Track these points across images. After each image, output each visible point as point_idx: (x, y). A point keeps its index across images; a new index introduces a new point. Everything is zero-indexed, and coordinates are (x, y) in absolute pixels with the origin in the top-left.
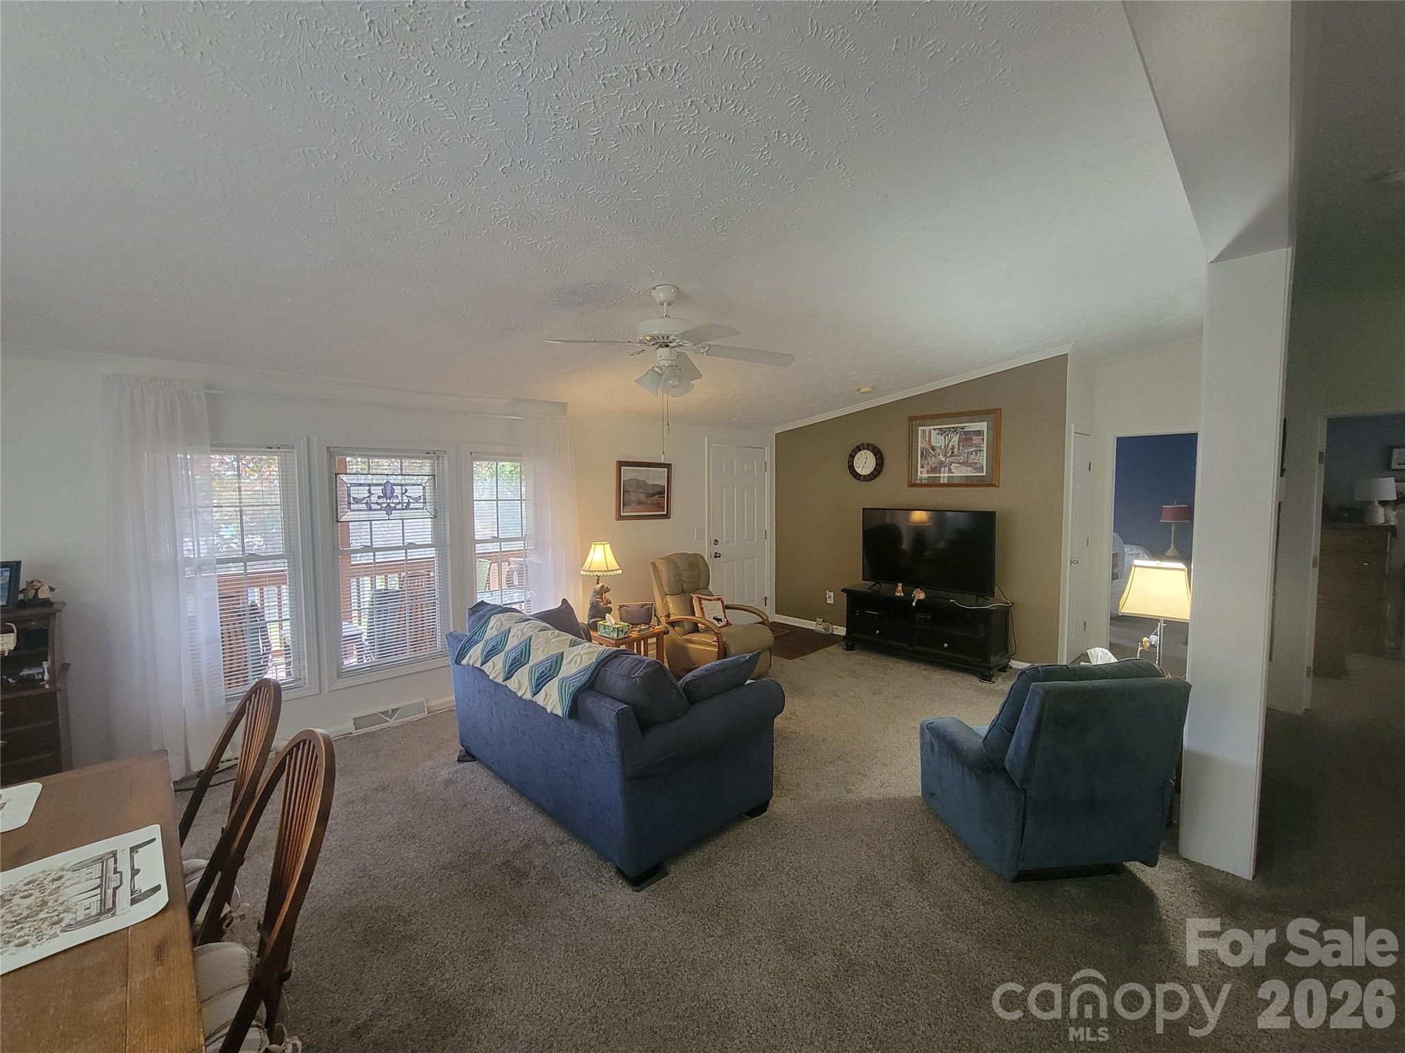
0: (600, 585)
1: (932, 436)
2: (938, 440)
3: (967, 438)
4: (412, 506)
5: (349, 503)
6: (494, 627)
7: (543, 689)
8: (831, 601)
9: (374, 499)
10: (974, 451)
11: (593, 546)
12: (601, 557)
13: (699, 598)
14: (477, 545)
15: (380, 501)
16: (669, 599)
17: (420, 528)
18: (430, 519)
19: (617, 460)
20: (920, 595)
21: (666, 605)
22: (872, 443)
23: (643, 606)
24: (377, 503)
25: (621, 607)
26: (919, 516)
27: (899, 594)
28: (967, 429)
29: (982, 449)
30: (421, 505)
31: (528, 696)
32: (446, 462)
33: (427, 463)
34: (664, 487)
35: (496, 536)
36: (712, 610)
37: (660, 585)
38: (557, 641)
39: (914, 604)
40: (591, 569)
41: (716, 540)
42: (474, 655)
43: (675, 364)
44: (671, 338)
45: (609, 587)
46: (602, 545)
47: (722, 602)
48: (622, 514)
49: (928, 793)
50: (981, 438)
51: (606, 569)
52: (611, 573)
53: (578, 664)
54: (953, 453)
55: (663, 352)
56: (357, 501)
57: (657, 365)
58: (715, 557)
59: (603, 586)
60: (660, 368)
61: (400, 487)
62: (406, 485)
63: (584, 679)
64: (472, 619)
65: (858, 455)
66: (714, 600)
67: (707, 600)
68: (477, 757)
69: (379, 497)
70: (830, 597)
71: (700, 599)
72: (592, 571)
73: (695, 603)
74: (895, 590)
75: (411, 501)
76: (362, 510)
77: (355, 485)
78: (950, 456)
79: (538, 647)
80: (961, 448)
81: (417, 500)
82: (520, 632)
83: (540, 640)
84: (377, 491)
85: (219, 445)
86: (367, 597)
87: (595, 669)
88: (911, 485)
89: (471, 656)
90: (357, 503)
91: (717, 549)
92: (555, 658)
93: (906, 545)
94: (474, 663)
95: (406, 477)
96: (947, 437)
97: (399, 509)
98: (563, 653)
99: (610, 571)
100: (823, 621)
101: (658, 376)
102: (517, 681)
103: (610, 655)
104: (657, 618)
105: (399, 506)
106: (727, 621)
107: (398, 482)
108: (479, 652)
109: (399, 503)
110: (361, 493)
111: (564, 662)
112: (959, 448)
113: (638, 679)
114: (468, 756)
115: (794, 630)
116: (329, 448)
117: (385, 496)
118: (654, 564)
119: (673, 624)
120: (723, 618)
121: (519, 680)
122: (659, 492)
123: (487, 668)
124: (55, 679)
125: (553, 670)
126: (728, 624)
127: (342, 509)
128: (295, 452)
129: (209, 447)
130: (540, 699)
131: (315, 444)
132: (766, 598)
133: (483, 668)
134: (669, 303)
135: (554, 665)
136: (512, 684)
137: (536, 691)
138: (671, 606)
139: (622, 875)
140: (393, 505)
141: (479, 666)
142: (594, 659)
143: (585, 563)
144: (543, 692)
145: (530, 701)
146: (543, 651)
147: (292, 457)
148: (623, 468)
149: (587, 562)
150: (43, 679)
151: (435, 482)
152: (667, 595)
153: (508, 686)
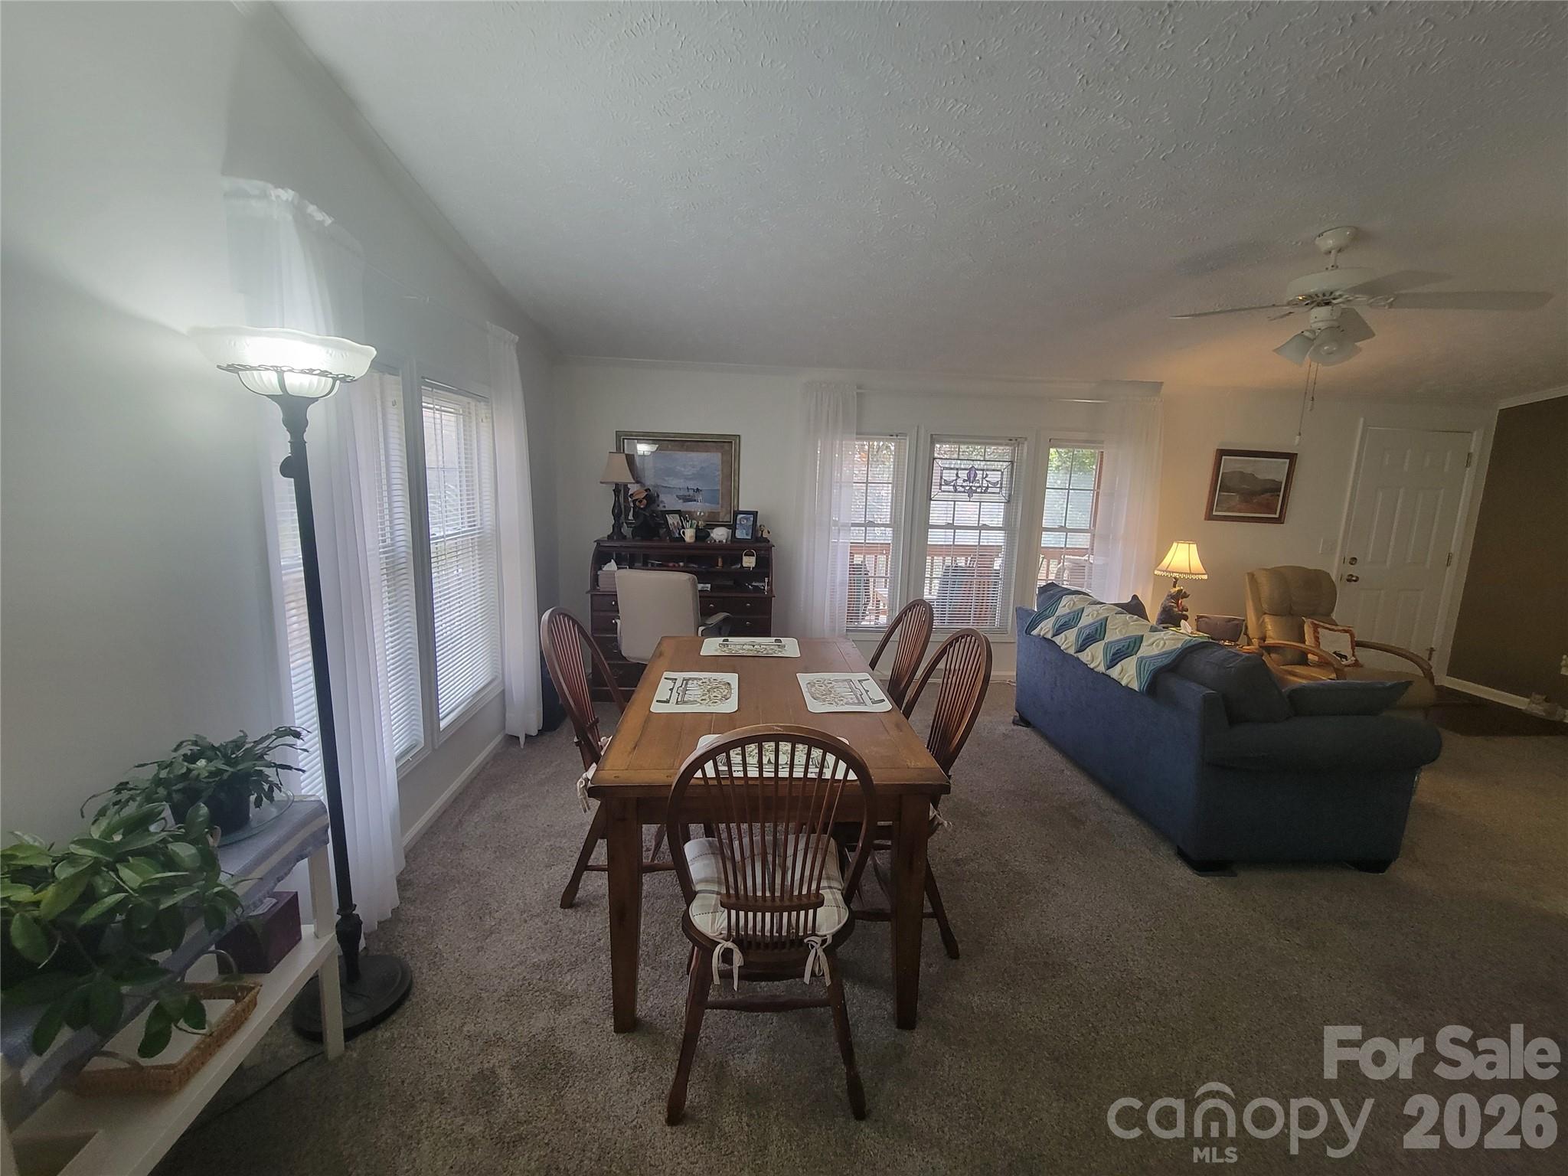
0: (1177, 589)
4: (990, 490)
5: (941, 485)
6: (1065, 606)
7: (1119, 665)
9: (960, 482)
11: (1175, 545)
12: (1183, 557)
13: (1315, 624)
14: (1043, 533)
15: (965, 484)
16: (1267, 619)
17: (994, 513)
18: (1003, 504)
19: (1217, 448)
21: (1261, 626)
23: (1230, 620)
24: (962, 486)
25: (1199, 617)
30: (998, 490)
31: (1102, 669)
32: (1025, 450)
33: (1008, 449)
34: (1281, 483)
35: (1063, 525)
36: (1334, 642)
37: (1257, 600)
38: (1136, 625)
40: (1169, 569)
41: (1354, 560)
42: (1045, 628)
43: (1336, 324)
44: (1337, 294)
45: (1188, 593)
46: (1187, 545)
47: (1352, 636)
48: (1215, 513)
51: (1189, 572)
52: (1194, 577)
53: (1160, 647)
55: (1321, 313)
56: (947, 483)
57: (1309, 328)
58: (1348, 580)
60: (1313, 332)
61: (981, 472)
62: (988, 470)
63: (1166, 662)
64: (1043, 596)
66: (1339, 631)
67: (1327, 628)
68: (1032, 723)
69: (964, 481)
71: (1316, 627)
72: (1170, 572)
73: (1308, 630)
75: (990, 485)
76: (949, 492)
77: (947, 469)
79: (1115, 627)
81: (995, 484)
82: (1096, 613)
83: (1117, 621)
84: (963, 475)
85: (861, 434)
86: (938, 572)
87: (1181, 654)
89: (1042, 628)
90: (947, 485)
91: (1353, 570)
92: (1133, 639)
94: (1045, 634)
95: (988, 463)
97: (978, 493)
98: (1143, 636)
99: (1193, 574)
100: (1546, 700)
101: (1307, 341)
102: (1090, 654)
104: (1248, 636)
105: (979, 490)
106: (1356, 660)
107: (981, 467)
108: (1050, 625)
109: (980, 487)
110: (950, 476)
111: (1144, 644)
113: (1233, 669)
114: (1023, 720)
116: (932, 435)
117: (969, 480)
118: (1252, 576)
119: (1270, 649)
120: (1349, 655)
121: (1092, 654)
122: (1273, 488)
123: (1058, 640)
124: (771, 590)
125: (1130, 649)
126: (1356, 664)
127: (935, 489)
128: (908, 438)
129: (855, 436)
130: (1114, 673)
131: (922, 431)
132: (1432, 650)
133: (1053, 639)
134: (1340, 251)
135: (1132, 645)
136: (1085, 656)
137: (1112, 665)
138: (1270, 627)
139: (1182, 855)
140: (974, 488)
141: (1050, 638)
142: (1180, 646)
143: (1162, 561)
144: (1118, 667)
145: (1103, 673)
146: (1120, 631)
147: (906, 443)
148: (1224, 457)
149: (1165, 560)
150: (764, 589)
151: (1012, 467)
152: (1265, 614)
153: (1079, 657)
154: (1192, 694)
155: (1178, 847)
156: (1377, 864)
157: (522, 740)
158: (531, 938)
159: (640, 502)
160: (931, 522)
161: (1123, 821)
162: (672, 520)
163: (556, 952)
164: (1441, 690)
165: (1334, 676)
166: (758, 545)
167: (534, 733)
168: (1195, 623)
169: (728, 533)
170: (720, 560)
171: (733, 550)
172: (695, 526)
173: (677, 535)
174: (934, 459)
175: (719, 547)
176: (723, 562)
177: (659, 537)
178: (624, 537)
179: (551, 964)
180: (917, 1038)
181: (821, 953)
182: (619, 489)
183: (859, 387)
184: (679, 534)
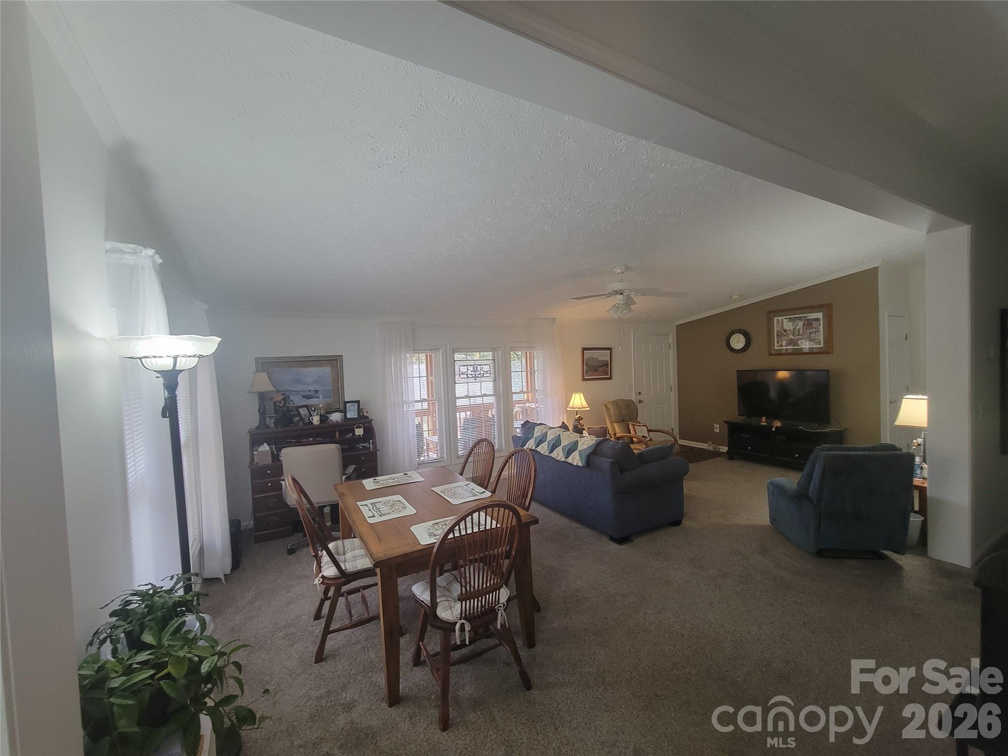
0: (578, 416)
1: (782, 323)
2: (788, 326)
3: (809, 324)
4: (485, 375)
5: (460, 375)
6: (538, 432)
7: (571, 456)
8: (717, 430)
9: (469, 372)
10: (814, 331)
11: (574, 395)
12: (578, 401)
14: (514, 395)
15: (472, 373)
16: (615, 425)
17: (488, 387)
18: (492, 382)
19: (582, 347)
20: (778, 424)
21: (613, 428)
22: (742, 328)
23: (602, 428)
24: (471, 374)
25: (589, 428)
26: (782, 375)
27: (763, 424)
28: (808, 318)
29: (820, 330)
30: (489, 375)
31: (563, 459)
32: (499, 353)
33: (491, 354)
34: (608, 361)
35: (522, 390)
36: (642, 431)
37: (610, 417)
38: (572, 436)
39: (773, 429)
41: (640, 392)
42: (531, 444)
43: (626, 302)
44: (624, 289)
45: (583, 417)
46: (578, 394)
47: (647, 427)
48: (585, 378)
49: (773, 520)
50: (819, 323)
51: (582, 407)
52: (585, 409)
53: (586, 445)
54: (799, 333)
55: (620, 297)
56: (463, 374)
57: (617, 303)
58: (640, 402)
59: (580, 417)
60: (619, 305)
61: (480, 366)
62: (483, 365)
63: (591, 450)
64: (524, 429)
65: (733, 337)
66: (642, 426)
67: (637, 425)
70: (716, 428)
71: (633, 425)
72: (573, 408)
73: (631, 427)
74: (760, 421)
75: (485, 373)
76: (464, 378)
77: (462, 366)
78: (798, 335)
79: (564, 439)
80: (805, 330)
81: (487, 372)
82: (553, 433)
83: (563, 435)
84: (471, 368)
87: (595, 447)
88: (771, 355)
89: (529, 445)
91: (640, 397)
92: (574, 443)
93: (773, 394)
94: (531, 447)
95: (482, 361)
96: (794, 323)
98: (578, 440)
100: (713, 443)
101: (618, 309)
102: (556, 453)
103: (600, 441)
104: (609, 434)
105: (479, 376)
106: (651, 438)
107: (479, 363)
108: (533, 442)
109: (480, 374)
110: (463, 369)
111: (579, 444)
112: (803, 330)
113: (619, 449)
115: (692, 449)
116: (453, 349)
117: (474, 371)
118: (606, 406)
119: (619, 438)
120: (648, 436)
122: (605, 364)
123: (538, 449)
124: (375, 447)
125: (574, 448)
126: (651, 440)
127: (457, 377)
128: (441, 351)
129: (412, 351)
130: (570, 460)
131: (448, 348)
132: (672, 429)
133: (536, 449)
134: (622, 273)
135: (574, 446)
136: (554, 455)
137: (567, 457)
138: (617, 429)
139: (612, 539)
140: (477, 375)
141: (534, 449)
142: (594, 442)
143: (569, 403)
144: (571, 457)
145: (564, 462)
146: (567, 440)
147: (439, 354)
148: (585, 351)
149: (570, 404)
150: (370, 447)
151: (494, 363)
152: (614, 422)
153: (552, 456)
154: (605, 463)
155: (610, 536)
156: (677, 523)
157: (223, 578)
158: (306, 685)
159: (280, 402)
160: (457, 396)
161: (585, 531)
162: (303, 412)
163: (328, 686)
164: (682, 446)
165: (645, 446)
166: (362, 420)
167: (228, 572)
168: (587, 431)
169: (342, 415)
170: (337, 433)
171: (347, 426)
172: (319, 414)
173: (307, 421)
174: (455, 361)
175: (337, 425)
176: (339, 434)
177: (294, 423)
178: (269, 427)
179: (329, 693)
180: (538, 648)
181: (503, 612)
182: (262, 396)
183: (412, 325)
184: (309, 420)
